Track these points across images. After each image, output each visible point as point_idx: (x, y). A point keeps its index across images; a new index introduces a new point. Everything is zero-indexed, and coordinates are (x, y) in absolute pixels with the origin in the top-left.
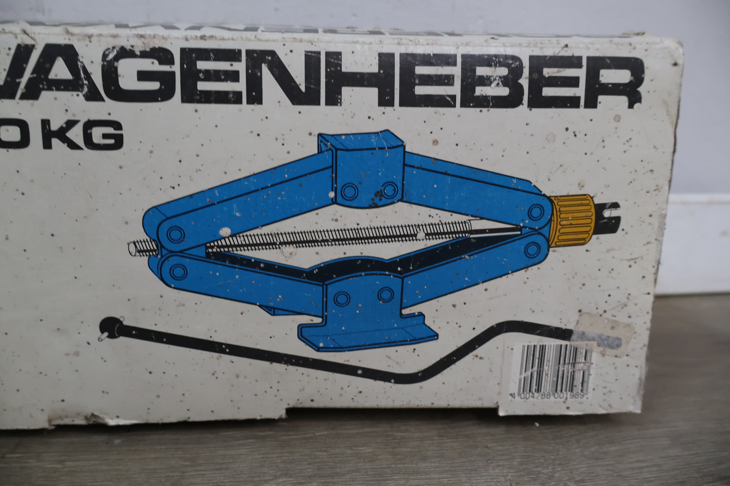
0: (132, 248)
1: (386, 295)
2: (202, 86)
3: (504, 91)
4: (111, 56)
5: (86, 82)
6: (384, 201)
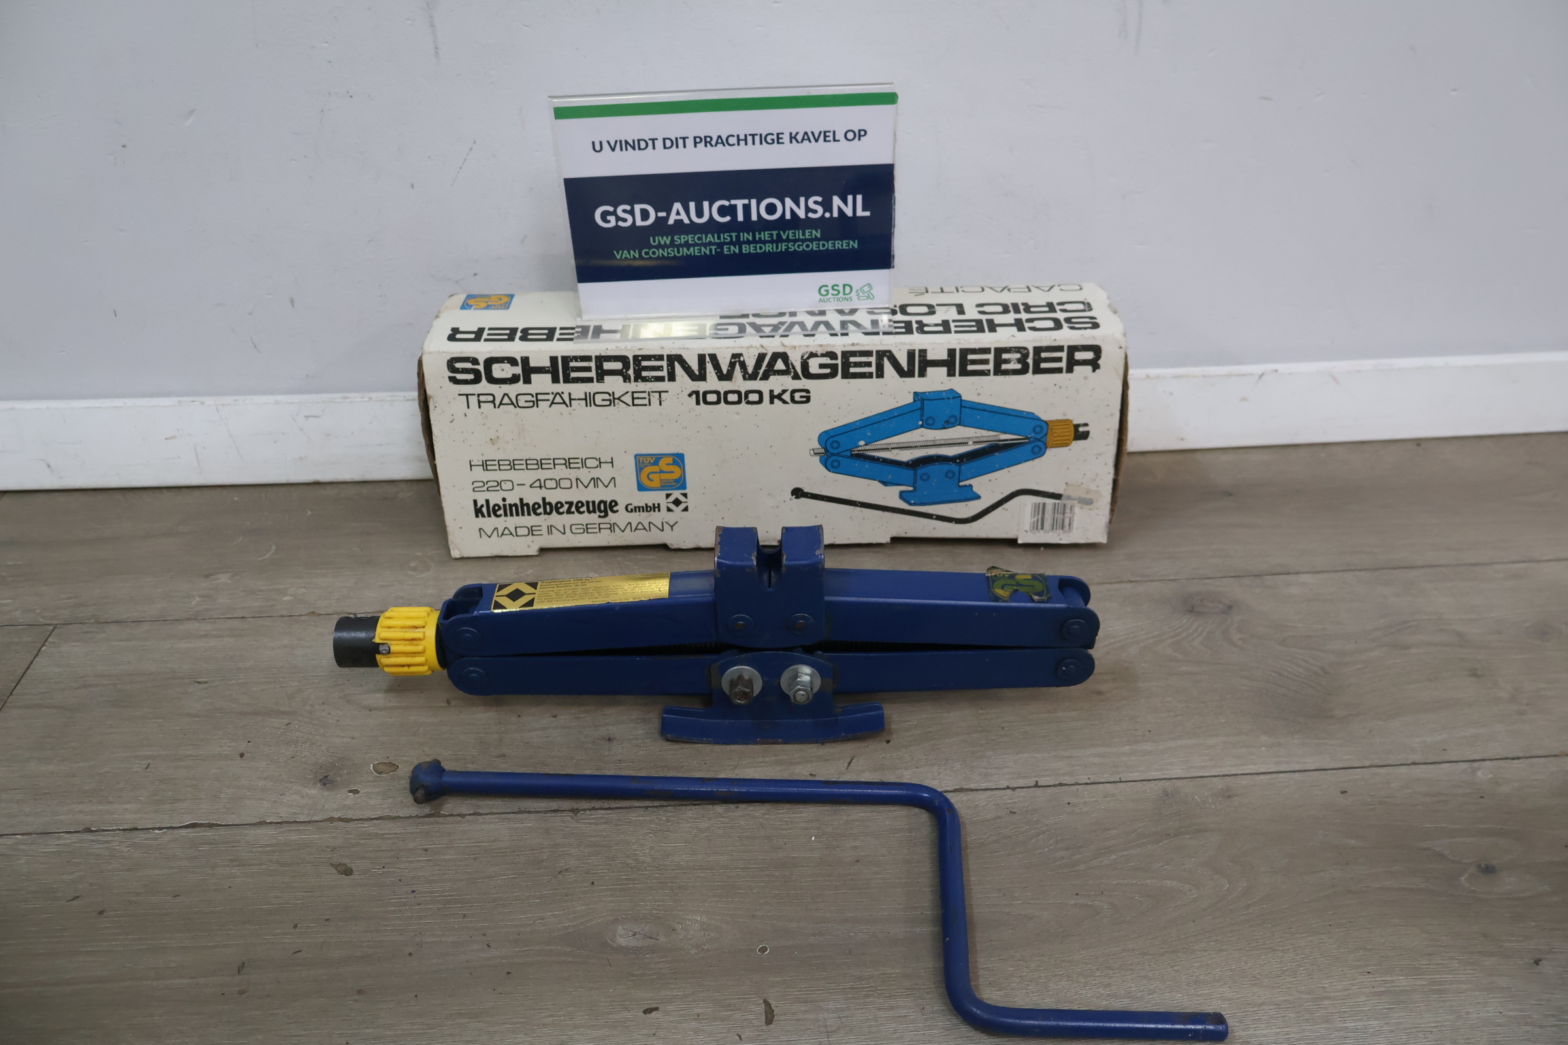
0: (812, 452)
1: (950, 475)
2: (852, 370)
3: (1019, 366)
4: (805, 357)
5: (792, 370)
6: (950, 425)
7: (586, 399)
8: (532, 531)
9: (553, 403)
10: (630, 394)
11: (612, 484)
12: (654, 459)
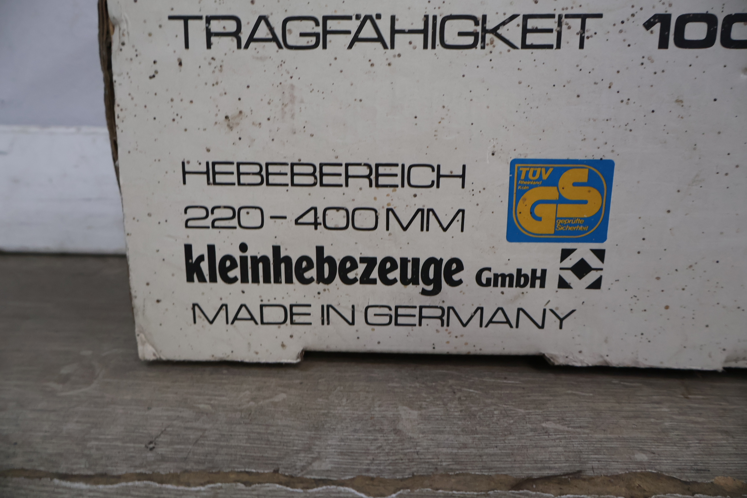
7: (424, 32)
8: (292, 314)
9: (356, 39)
10: (519, 20)
11: (456, 225)
12: (550, 170)
